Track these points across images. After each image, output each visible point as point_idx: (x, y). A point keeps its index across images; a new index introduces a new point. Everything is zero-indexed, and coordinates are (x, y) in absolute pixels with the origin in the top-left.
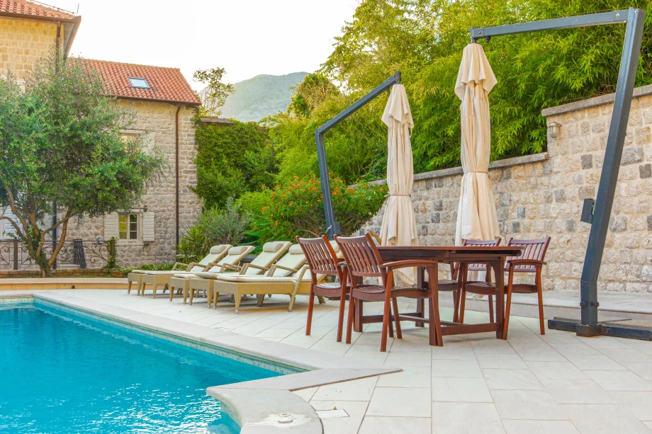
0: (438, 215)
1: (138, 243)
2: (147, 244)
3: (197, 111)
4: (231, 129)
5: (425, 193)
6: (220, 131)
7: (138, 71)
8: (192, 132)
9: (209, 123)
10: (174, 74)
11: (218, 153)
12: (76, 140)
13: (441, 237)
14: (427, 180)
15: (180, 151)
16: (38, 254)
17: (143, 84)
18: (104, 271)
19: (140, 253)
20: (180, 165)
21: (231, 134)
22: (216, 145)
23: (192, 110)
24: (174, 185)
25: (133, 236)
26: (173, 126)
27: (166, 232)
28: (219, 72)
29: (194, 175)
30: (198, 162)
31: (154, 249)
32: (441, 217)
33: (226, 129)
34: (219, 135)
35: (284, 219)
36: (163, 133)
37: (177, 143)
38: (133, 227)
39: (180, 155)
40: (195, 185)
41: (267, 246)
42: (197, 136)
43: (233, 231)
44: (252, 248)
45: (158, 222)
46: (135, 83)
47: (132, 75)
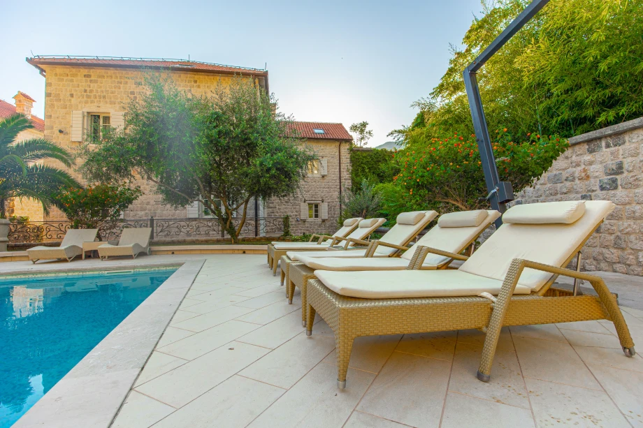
0: (614, 181)
1: (319, 220)
2: (324, 221)
3: (351, 144)
4: (371, 153)
5: (588, 157)
6: (364, 155)
7: (318, 126)
8: (349, 156)
9: (358, 151)
10: (340, 126)
11: (363, 168)
12: (248, 141)
13: (621, 207)
14: (589, 141)
15: (342, 167)
16: (228, 227)
17: (321, 131)
18: (281, 238)
19: (320, 226)
20: (342, 175)
21: (371, 156)
22: (362, 163)
23: (348, 143)
24: (339, 187)
25: (316, 216)
26: (337, 154)
27: (334, 214)
28: (364, 125)
29: (350, 181)
30: (352, 173)
31: (328, 224)
32: (619, 183)
33: (367, 153)
34: (364, 157)
35: (419, 186)
36: (332, 157)
37: (340, 163)
38: (316, 211)
39: (342, 170)
40: (350, 187)
41: (402, 216)
42: (351, 158)
43: (367, 207)
44: (383, 221)
45: (330, 208)
46: (316, 131)
47: (317, 128)
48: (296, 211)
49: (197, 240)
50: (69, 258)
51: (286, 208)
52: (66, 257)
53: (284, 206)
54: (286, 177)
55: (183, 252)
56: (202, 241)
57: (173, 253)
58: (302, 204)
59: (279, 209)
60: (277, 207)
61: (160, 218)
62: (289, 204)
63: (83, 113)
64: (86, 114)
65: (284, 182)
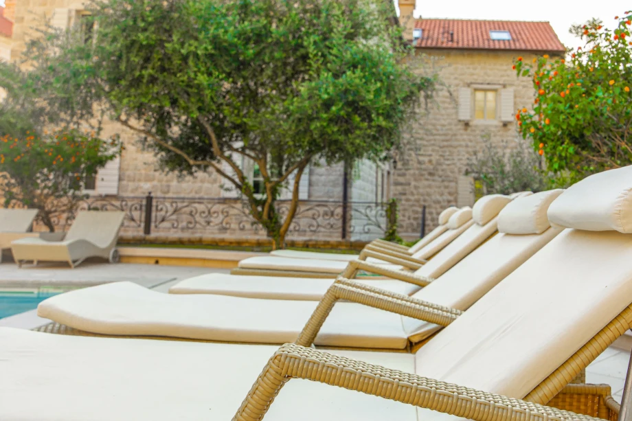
7: (503, 26)
10: (543, 27)
16: (265, 217)
17: (506, 36)
36: (524, 86)
46: (495, 35)
47: (495, 30)
48: (450, 194)
49: (223, 241)
50: (74, 262)
51: (430, 186)
52: (69, 258)
53: (426, 183)
54: (363, 120)
55: (174, 262)
56: (231, 243)
57: (157, 262)
58: (462, 178)
59: (416, 187)
60: (413, 183)
61: (175, 196)
62: (436, 178)
63: (70, 11)
64: (73, 13)
65: (360, 129)
